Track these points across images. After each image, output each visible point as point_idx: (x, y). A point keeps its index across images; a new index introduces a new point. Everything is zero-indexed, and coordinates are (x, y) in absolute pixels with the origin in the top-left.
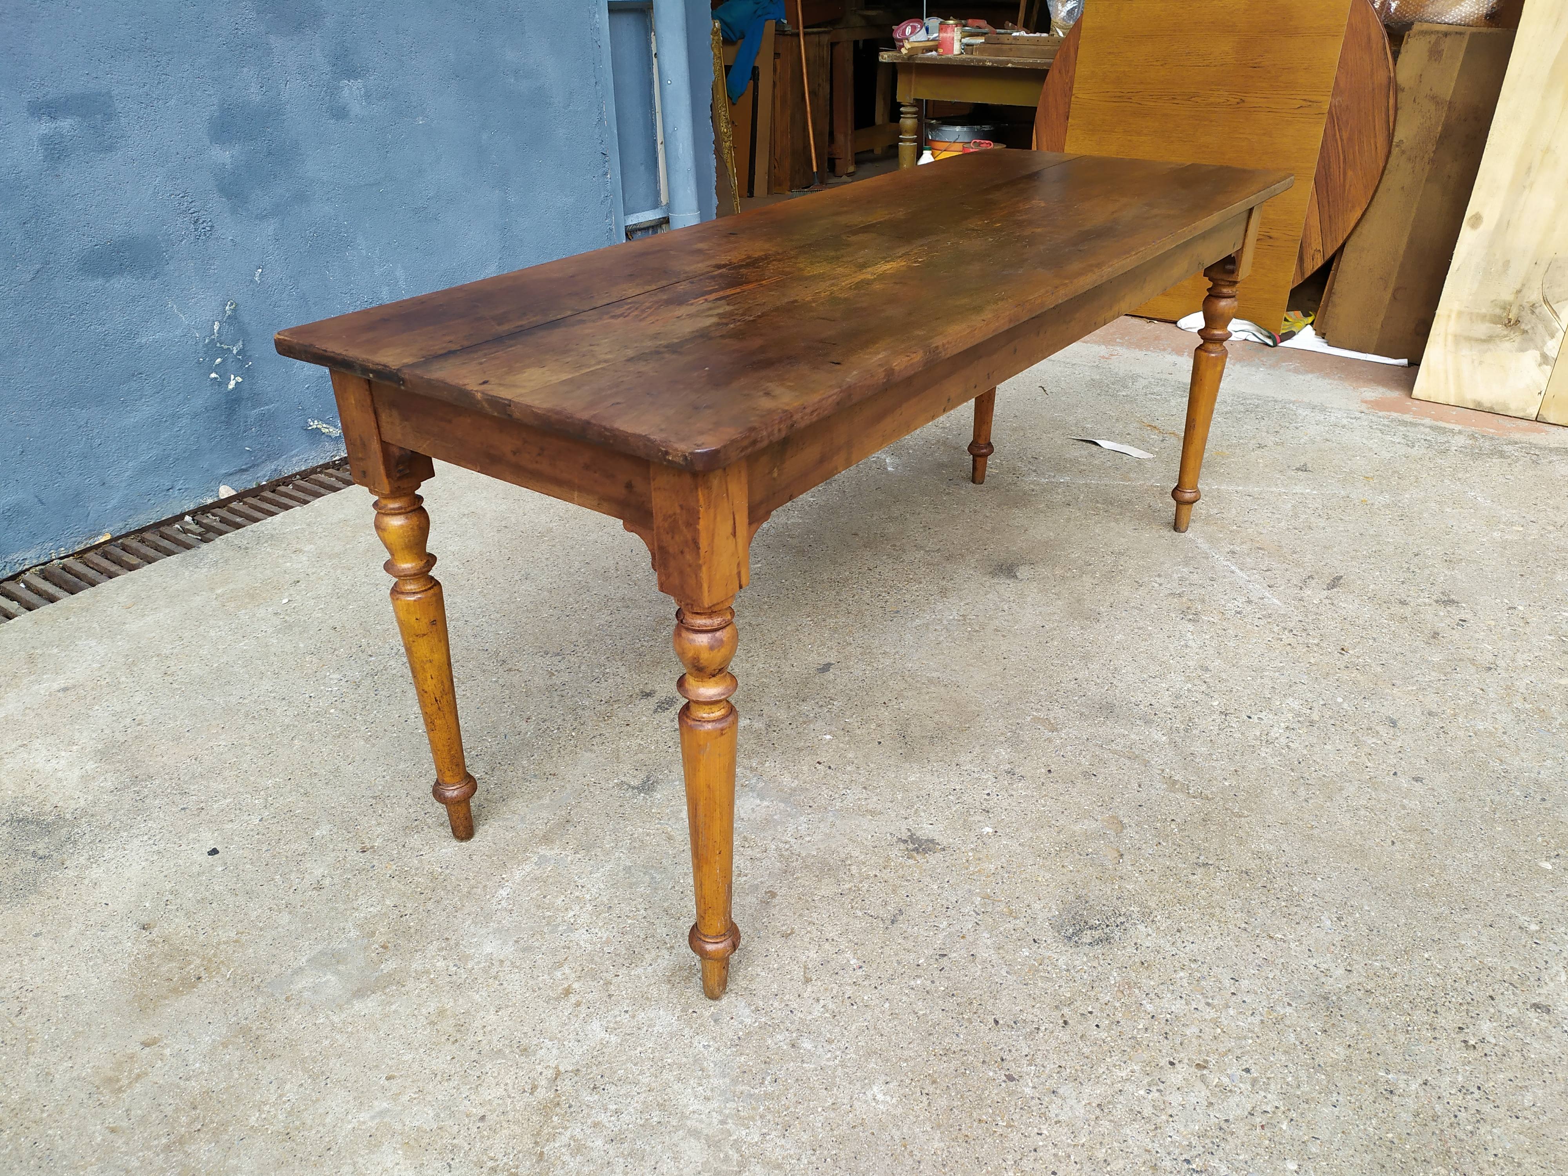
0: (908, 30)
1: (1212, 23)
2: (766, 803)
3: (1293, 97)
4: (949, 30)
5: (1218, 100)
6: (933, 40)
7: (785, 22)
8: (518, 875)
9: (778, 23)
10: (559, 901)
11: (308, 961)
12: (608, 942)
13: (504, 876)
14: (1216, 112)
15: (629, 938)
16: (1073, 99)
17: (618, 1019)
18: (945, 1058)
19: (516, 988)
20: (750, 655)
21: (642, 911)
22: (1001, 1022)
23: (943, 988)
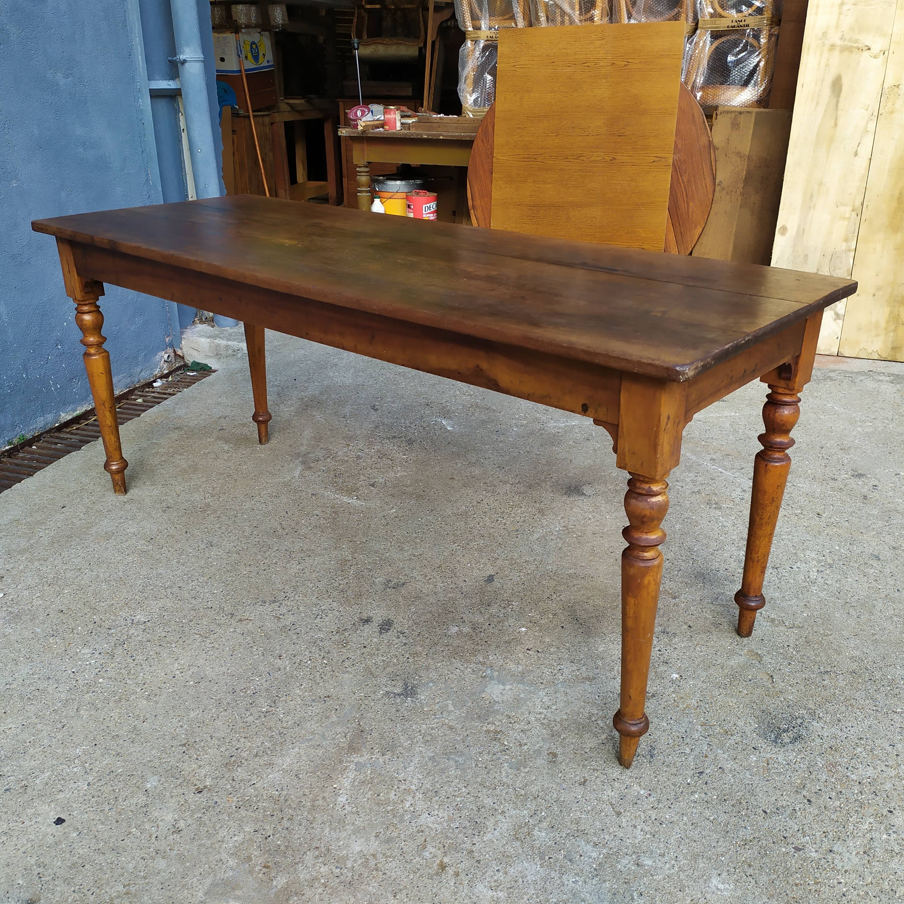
0: (359, 113)
1: (588, 106)
2: (508, 687)
3: (647, 155)
4: (392, 113)
5: (598, 159)
6: (377, 120)
7: (237, 107)
8: (346, 783)
9: (233, 108)
10: (392, 795)
11: (206, 894)
12: (451, 820)
13: (335, 786)
14: (597, 166)
15: (465, 812)
16: (494, 159)
17: (495, 878)
18: (747, 847)
19: (399, 873)
20: (428, 578)
21: (464, 789)
22: (768, 811)
23: (715, 797)
